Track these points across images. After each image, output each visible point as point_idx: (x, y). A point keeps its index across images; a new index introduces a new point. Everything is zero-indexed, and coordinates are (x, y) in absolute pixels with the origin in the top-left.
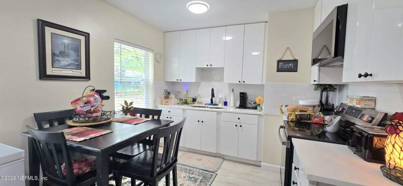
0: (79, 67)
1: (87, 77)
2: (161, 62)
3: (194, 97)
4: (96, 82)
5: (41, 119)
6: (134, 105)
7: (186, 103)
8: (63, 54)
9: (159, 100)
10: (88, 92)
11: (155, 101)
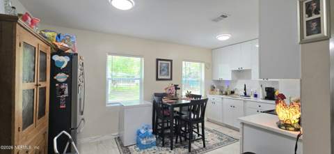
0: (168, 75)
1: (171, 79)
2: (210, 68)
3: (232, 90)
4: (174, 82)
5: (156, 95)
6: (192, 93)
7: (226, 94)
8: (163, 70)
9: (208, 92)
10: (170, 85)
11: (205, 92)
